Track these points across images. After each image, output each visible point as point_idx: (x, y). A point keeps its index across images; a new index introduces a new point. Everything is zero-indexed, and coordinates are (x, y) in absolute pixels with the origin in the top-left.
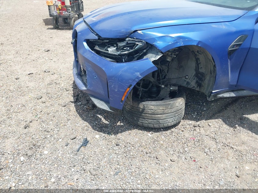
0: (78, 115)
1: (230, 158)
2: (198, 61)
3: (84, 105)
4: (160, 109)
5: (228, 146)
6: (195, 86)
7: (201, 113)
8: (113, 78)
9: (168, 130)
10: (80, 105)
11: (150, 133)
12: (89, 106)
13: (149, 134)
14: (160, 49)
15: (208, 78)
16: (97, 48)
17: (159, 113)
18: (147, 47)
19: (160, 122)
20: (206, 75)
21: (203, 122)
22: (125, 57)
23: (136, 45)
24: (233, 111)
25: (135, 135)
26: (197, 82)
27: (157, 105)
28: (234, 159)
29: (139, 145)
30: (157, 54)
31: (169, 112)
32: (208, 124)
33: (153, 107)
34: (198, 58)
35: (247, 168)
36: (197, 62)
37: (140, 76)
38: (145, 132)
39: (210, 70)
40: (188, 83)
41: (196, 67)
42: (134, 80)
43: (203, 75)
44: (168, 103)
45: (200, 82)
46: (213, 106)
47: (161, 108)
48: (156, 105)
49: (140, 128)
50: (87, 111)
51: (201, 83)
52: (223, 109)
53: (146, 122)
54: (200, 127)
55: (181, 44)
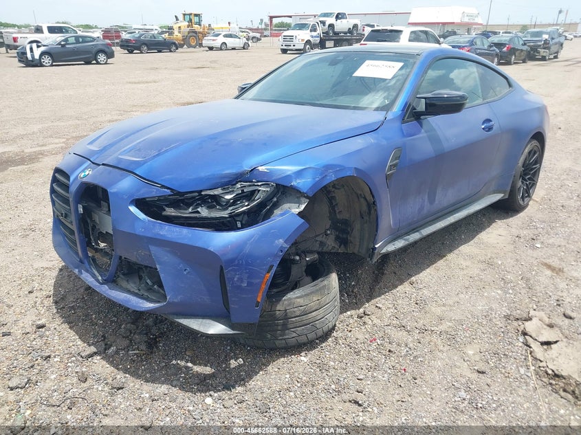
0: (127, 375)
1: (441, 348)
2: (333, 202)
3: (126, 350)
4: (313, 301)
5: (426, 330)
6: (336, 246)
7: (353, 292)
8: (236, 262)
9: (327, 339)
10: (117, 352)
11: (303, 354)
12: (138, 349)
13: (304, 358)
14: (305, 191)
15: (357, 226)
16: (170, 212)
17: (313, 309)
18: (278, 192)
19: (317, 326)
20: (354, 222)
21: (369, 307)
22: (241, 217)
23: (257, 192)
24: (393, 275)
25: (276, 370)
26: (337, 238)
27: (307, 295)
28: (447, 348)
29: (299, 385)
30: (300, 203)
31: (328, 301)
32: (377, 306)
33: (301, 301)
34: (332, 197)
35: (471, 352)
36: (331, 203)
37: (285, 245)
38: (293, 356)
39: (359, 212)
40: (322, 244)
41: (330, 212)
42: (276, 256)
43: (346, 222)
44: (321, 286)
45: (345, 236)
46: (362, 274)
47: (315, 299)
48: (305, 295)
49: (278, 354)
50: (142, 361)
51: (347, 238)
52: (377, 275)
53: (292, 336)
54: (369, 315)
55: (332, 177)
